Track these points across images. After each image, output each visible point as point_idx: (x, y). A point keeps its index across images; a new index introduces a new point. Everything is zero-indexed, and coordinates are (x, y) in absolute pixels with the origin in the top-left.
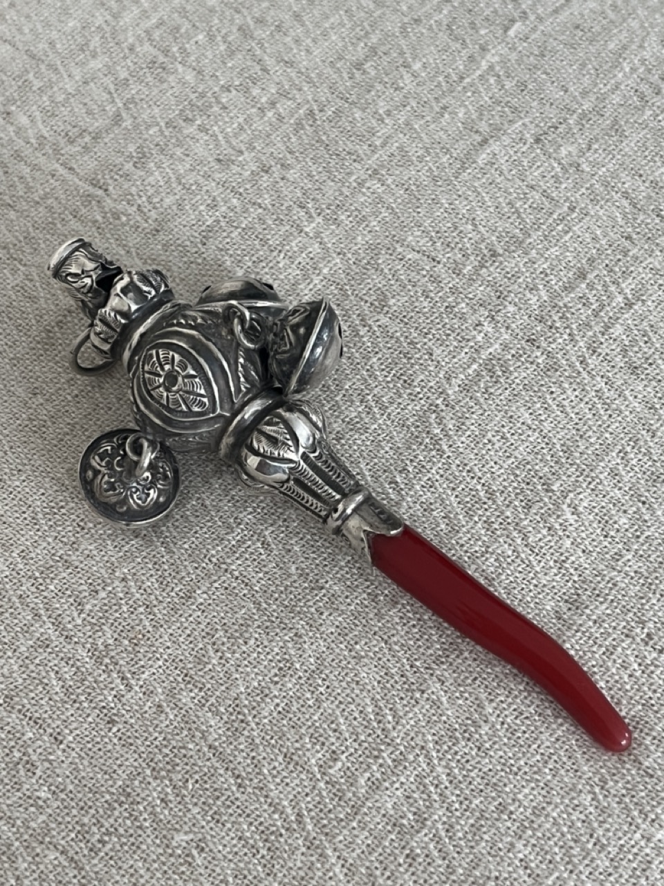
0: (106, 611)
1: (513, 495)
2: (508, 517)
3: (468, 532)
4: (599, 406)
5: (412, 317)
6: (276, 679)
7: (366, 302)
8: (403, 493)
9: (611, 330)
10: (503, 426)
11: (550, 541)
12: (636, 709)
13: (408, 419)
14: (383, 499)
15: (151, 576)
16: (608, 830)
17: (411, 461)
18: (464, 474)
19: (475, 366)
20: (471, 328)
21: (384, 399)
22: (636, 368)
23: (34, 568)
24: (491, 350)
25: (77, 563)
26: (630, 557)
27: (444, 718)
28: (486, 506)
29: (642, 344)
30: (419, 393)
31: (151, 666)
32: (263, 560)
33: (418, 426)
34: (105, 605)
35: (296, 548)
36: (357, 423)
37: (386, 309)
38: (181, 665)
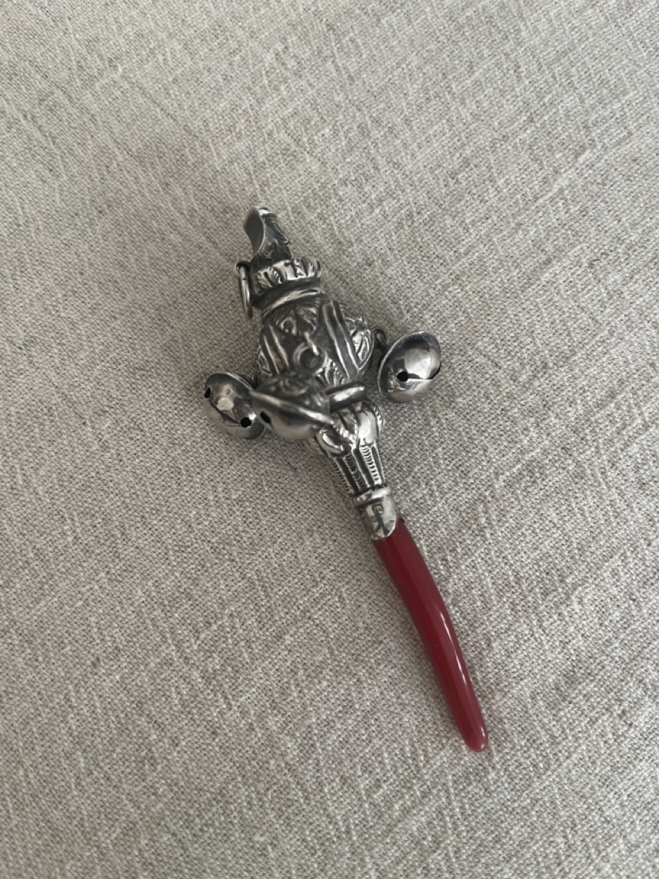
0: (216, 641)
1: (535, 582)
2: (529, 602)
3: (497, 611)
4: (611, 514)
5: (473, 415)
6: (340, 715)
7: (438, 396)
8: (451, 570)
9: (630, 449)
10: (535, 522)
11: (558, 625)
12: (606, 770)
13: (461, 506)
14: (435, 574)
15: (252, 616)
16: (571, 862)
17: (461, 543)
18: (500, 560)
19: (519, 466)
20: (520, 431)
21: (444, 486)
22: (644, 484)
23: (164, 596)
24: (533, 454)
25: (196, 597)
26: (617, 645)
27: (462, 762)
28: (513, 590)
29: (651, 463)
30: (472, 483)
31: (247, 692)
32: (338, 612)
33: (468, 513)
34: (216, 636)
35: (365, 606)
36: (422, 503)
37: (453, 404)
38: (269, 693)
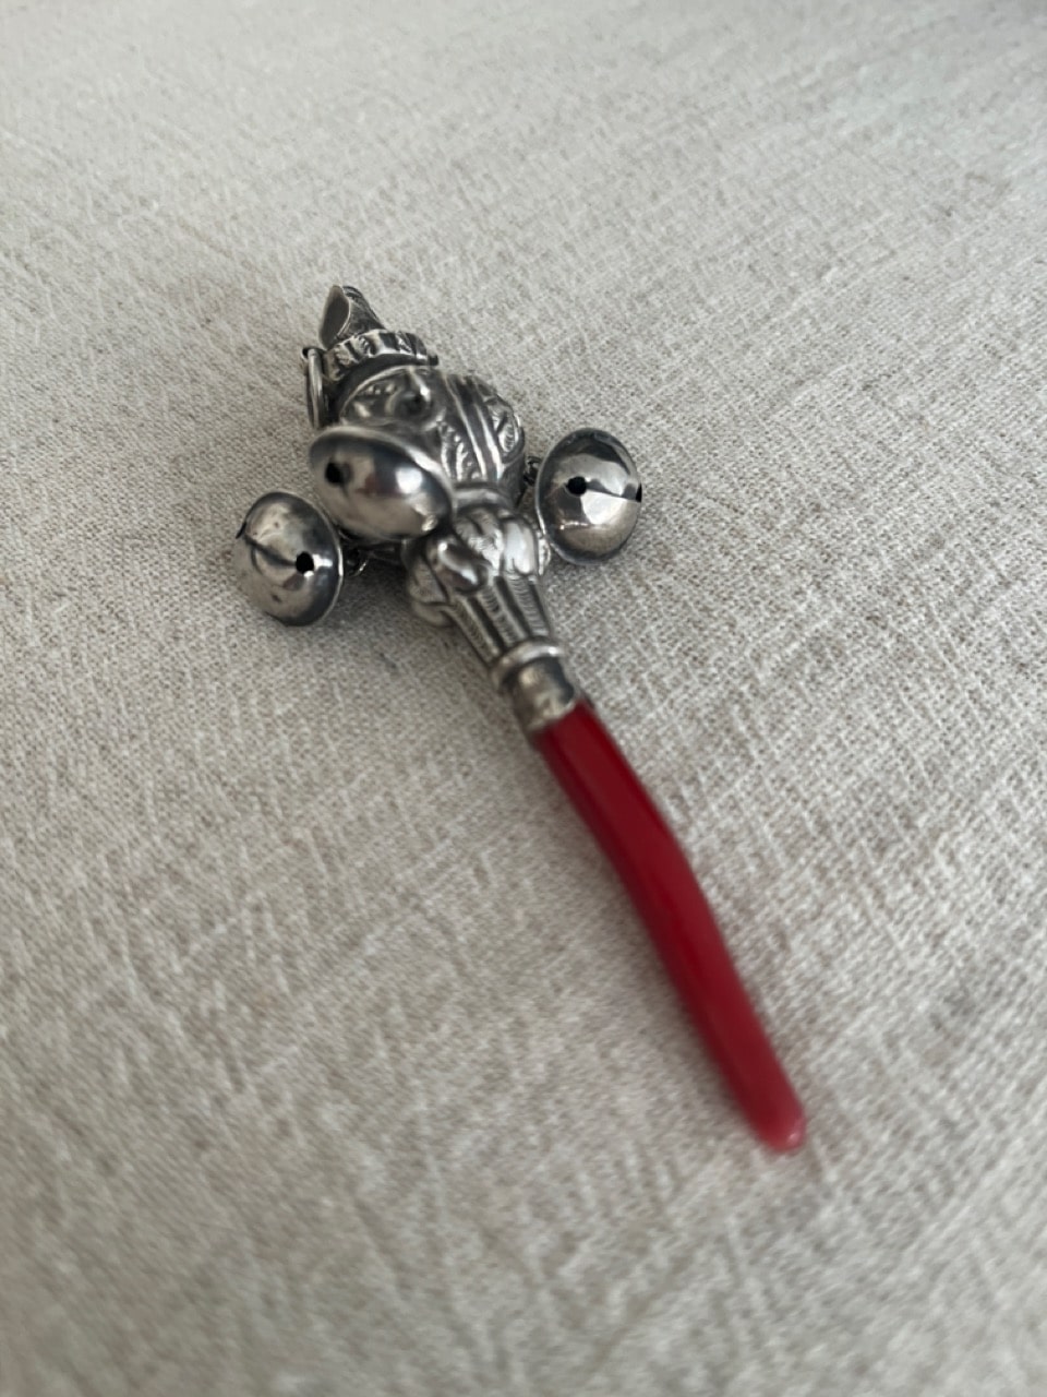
0: (223, 956)
1: (857, 830)
2: (851, 863)
3: (790, 881)
4: (976, 712)
5: (705, 578)
6: (480, 1094)
8: (692, 813)
9: (985, 615)
10: (839, 730)
11: (916, 904)
13: (698, 709)
17: (704, 768)
18: (783, 793)
19: (795, 645)
20: (789, 596)
21: (665, 680)
22: (1023, 665)
23: (125, 879)
24: (818, 626)
25: (190, 877)
27: (756, 1187)
28: (817, 844)
29: (1028, 634)
30: (715, 675)
31: (280, 1053)
32: (474, 895)
33: (712, 721)
34: (222, 946)
35: (527, 883)
37: (669, 567)
